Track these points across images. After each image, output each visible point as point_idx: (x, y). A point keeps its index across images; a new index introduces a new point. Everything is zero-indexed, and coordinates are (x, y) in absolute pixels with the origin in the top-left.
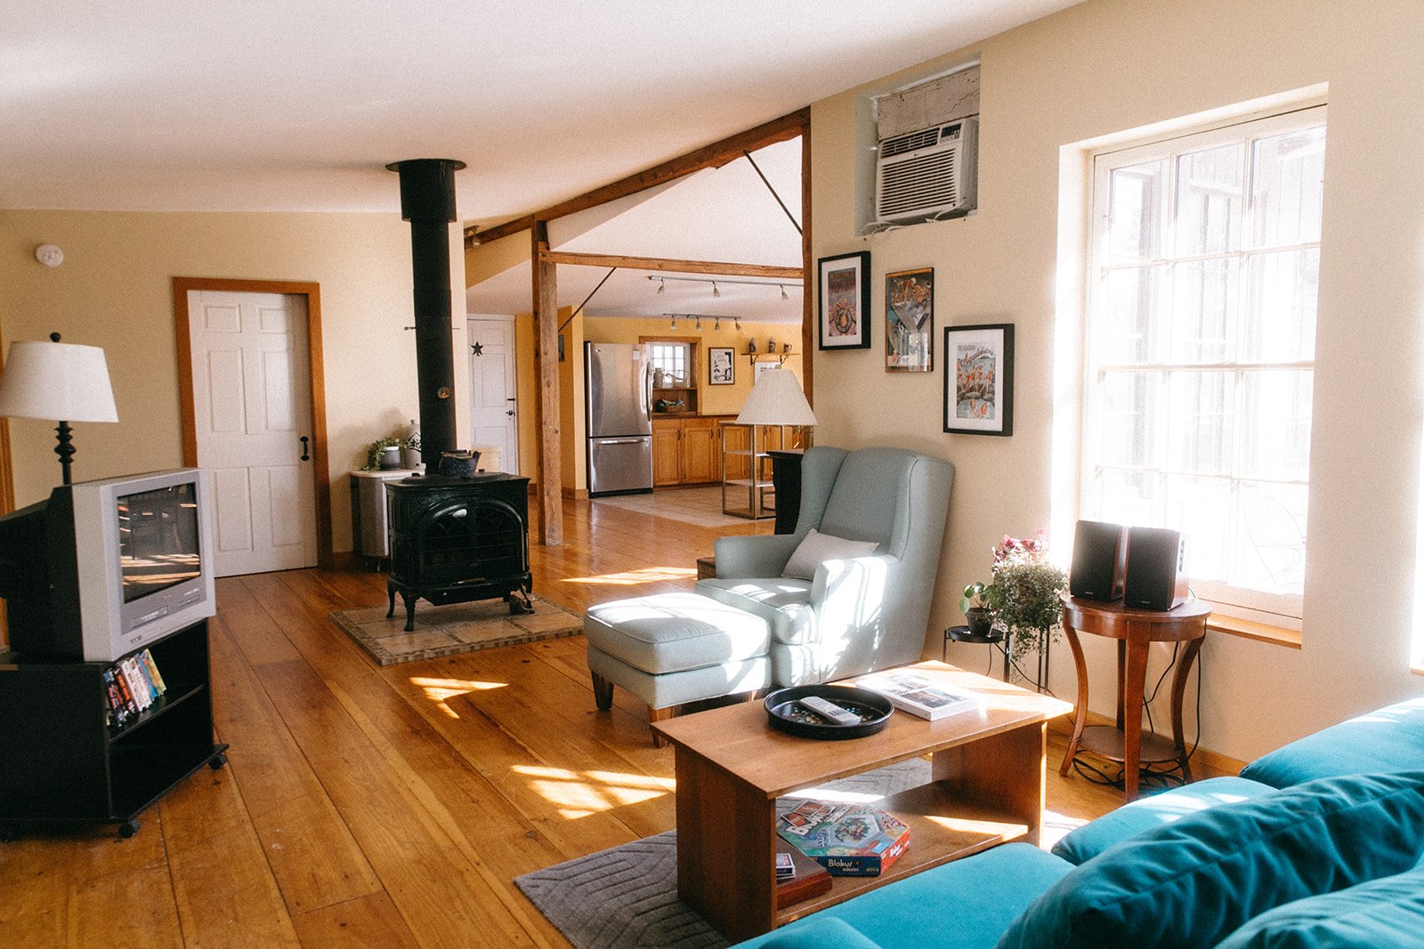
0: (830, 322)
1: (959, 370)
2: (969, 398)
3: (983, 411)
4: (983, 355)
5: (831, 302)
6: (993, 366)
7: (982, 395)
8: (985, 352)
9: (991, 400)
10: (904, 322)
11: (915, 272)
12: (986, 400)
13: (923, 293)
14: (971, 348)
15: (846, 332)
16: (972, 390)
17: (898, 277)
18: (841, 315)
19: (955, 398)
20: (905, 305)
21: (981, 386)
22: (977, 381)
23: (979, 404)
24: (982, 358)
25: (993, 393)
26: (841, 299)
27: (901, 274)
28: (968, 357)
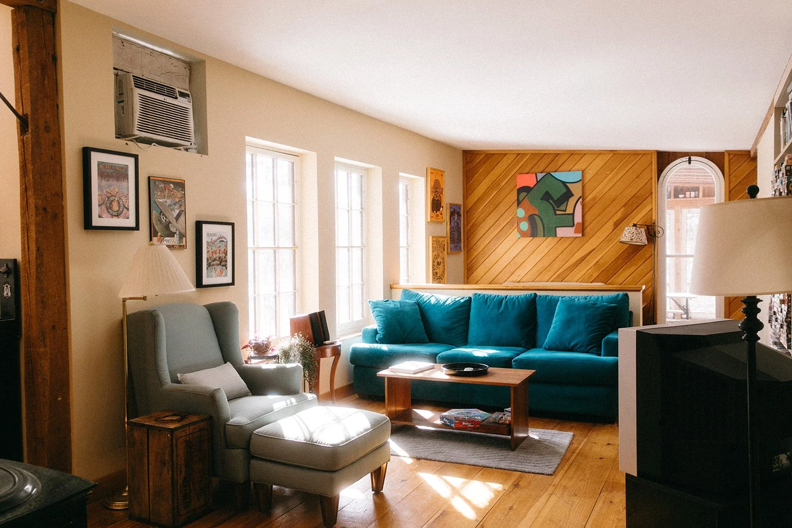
0: (99, 205)
1: (207, 248)
2: (214, 265)
3: (221, 272)
4: (222, 240)
5: (100, 188)
6: (226, 246)
7: (221, 262)
8: (222, 238)
9: (225, 266)
10: (165, 214)
11: (173, 180)
12: (222, 266)
13: (179, 196)
14: (214, 235)
15: (118, 216)
16: (215, 260)
17: (160, 181)
18: (112, 201)
19: (206, 266)
20: (166, 202)
21: (220, 258)
22: (218, 255)
23: (219, 268)
24: (220, 241)
25: (226, 261)
26: (112, 188)
27: (161, 179)
28: (213, 240)
